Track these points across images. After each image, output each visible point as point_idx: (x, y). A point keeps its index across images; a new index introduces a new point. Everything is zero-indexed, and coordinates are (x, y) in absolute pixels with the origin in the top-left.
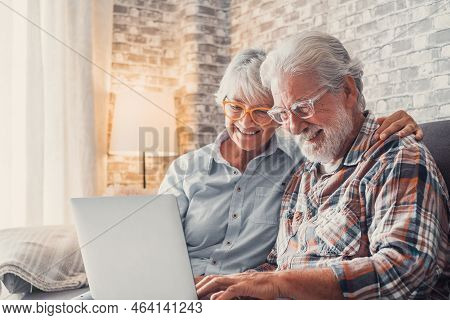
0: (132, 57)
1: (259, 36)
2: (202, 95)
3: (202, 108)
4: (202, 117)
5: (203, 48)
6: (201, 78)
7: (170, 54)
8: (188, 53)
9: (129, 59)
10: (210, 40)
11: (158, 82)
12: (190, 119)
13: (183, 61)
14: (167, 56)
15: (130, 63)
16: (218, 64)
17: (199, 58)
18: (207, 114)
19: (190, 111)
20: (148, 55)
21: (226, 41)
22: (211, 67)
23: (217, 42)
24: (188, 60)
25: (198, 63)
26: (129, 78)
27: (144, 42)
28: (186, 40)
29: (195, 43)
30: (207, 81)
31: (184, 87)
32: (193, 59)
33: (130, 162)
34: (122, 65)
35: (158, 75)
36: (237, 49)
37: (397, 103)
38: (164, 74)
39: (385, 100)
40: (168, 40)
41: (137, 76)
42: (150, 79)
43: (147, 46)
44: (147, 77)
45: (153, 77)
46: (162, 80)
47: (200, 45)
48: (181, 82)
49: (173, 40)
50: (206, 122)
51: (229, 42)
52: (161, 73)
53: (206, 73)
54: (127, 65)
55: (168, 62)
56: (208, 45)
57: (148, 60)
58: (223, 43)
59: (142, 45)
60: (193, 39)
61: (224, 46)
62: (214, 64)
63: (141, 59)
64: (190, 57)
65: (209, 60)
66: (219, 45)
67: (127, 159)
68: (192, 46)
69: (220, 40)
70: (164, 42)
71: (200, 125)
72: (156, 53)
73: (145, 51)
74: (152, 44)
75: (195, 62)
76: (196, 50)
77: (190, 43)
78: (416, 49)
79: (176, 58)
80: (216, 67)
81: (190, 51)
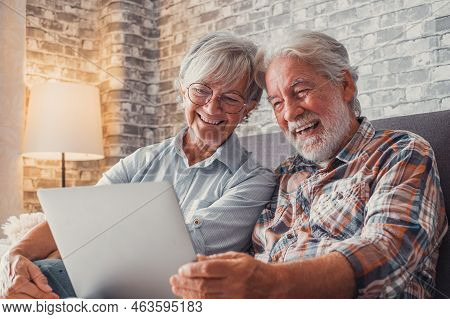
0: (47, 46)
1: (197, 28)
2: (128, 92)
3: (128, 106)
4: (128, 117)
5: (130, 39)
6: (127, 72)
7: (88, 46)
8: (112, 44)
9: (43, 47)
10: (137, 30)
11: (75, 76)
12: (114, 118)
13: (104, 53)
14: (85, 47)
15: (45, 51)
16: (145, 59)
17: (126, 50)
18: (134, 113)
19: (115, 109)
20: (64, 45)
21: (154, 34)
22: (138, 62)
23: (144, 34)
24: (112, 52)
25: (125, 55)
26: (43, 69)
27: (61, 29)
28: (110, 30)
29: (122, 33)
30: (134, 77)
31: (107, 82)
32: (119, 51)
33: (43, 167)
34: (35, 54)
35: (75, 68)
36: (168, 42)
37: (384, 97)
38: (82, 68)
39: (368, 94)
40: (86, 29)
41: (52, 67)
42: (66, 71)
43: (63, 34)
44: (63, 69)
45: (69, 70)
46: (80, 74)
47: (126, 36)
48: (102, 76)
49: (92, 30)
50: (132, 122)
51: (158, 35)
52: (79, 65)
53: (133, 67)
54: (41, 54)
55: (86, 55)
56: (136, 36)
57: (64, 50)
58: (151, 35)
59: (58, 32)
60: (118, 29)
61: (151, 39)
62: (141, 58)
63: (57, 48)
64: (115, 48)
65: (136, 53)
66: (146, 38)
67: (39, 163)
68: (117, 37)
69: (148, 32)
70: (82, 31)
71: (125, 125)
72: (74, 42)
73: (61, 39)
74: (69, 32)
75: (120, 54)
76: (122, 40)
77: (114, 33)
78: (408, 37)
79: (96, 50)
80: (142, 61)
81: (114, 41)
